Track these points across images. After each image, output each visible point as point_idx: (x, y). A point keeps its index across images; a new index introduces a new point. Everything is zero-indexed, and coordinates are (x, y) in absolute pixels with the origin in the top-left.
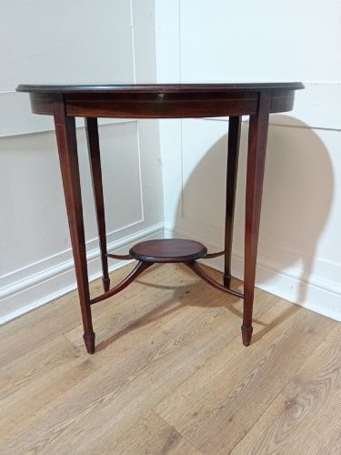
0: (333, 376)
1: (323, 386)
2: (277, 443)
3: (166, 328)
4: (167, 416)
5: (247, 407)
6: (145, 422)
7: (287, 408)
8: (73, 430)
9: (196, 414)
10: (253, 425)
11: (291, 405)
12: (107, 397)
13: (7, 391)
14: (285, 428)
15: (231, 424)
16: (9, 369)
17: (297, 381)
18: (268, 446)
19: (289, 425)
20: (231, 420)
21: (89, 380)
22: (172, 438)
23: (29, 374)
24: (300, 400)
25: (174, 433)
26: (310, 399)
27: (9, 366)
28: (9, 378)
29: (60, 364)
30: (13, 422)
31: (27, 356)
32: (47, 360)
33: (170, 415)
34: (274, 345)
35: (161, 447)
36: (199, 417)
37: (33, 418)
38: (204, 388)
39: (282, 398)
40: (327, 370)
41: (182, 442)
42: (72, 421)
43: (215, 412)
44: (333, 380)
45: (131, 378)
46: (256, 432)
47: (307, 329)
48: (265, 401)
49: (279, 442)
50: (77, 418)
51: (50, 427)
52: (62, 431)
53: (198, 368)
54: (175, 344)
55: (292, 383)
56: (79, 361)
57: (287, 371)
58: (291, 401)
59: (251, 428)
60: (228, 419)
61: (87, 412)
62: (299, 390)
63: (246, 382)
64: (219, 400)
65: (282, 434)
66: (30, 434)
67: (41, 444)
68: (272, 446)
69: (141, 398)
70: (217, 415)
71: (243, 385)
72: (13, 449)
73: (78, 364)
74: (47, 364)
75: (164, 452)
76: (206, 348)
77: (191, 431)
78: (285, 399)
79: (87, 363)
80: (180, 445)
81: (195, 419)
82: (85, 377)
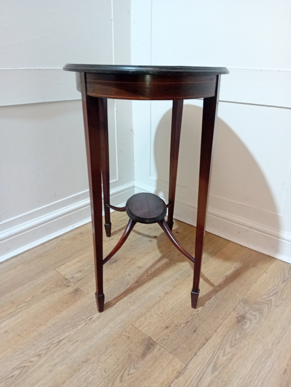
0: (273, 298)
1: (265, 305)
2: (231, 347)
3: (139, 264)
5: (208, 322)
6: (127, 334)
7: (239, 321)
8: (69, 341)
9: (167, 327)
10: (213, 334)
11: (241, 319)
12: (95, 316)
13: (11, 313)
14: (238, 336)
15: (195, 335)
16: (12, 296)
17: (245, 302)
18: (225, 349)
19: (240, 334)
20: (195, 331)
21: (79, 303)
22: (149, 345)
23: (29, 299)
24: (248, 316)
25: (151, 341)
26: (256, 316)
27: (11, 293)
28: (13, 303)
29: (54, 292)
30: (19, 335)
31: (26, 285)
32: (44, 288)
33: (146, 328)
35: (141, 352)
36: (170, 329)
37: (35, 332)
38: (172, 308)
39: (234, 315)
40: (269, 294)
41: (158, 347)
42: (68, 334)
43: (182, 326)
44: (273, 300)
45: (114, 301)
46: (215, 339)
47: (251, 264)
48: (221, 317)
49: (234, 346)
50: (72, 332)
51: (50, 339)
52: (60, 342)
53: (167, 293)
54: (147, 276)
55: (242, 304)
56: (70, 289)
57: (237, 295)
58: (241, 317)
59: (211, 337)
60: (193, 330)
61: (80, 327)
62: (247, 309)
64: (184, 317)
65: (236, 340)
66: (34, 345)
67: (44, 352)
68: (228, 349)
69: (122, 317)
70: (184, 328)
72: (21, 356)
73: (69, 291)
74: (43, 292)
75: (144, 355)
76: (172, 279)
77: (164, 339)
78: (236, 315)
79: (77, 291)
80: (156, 350)
81: (167, 331)
82: (76, 301)
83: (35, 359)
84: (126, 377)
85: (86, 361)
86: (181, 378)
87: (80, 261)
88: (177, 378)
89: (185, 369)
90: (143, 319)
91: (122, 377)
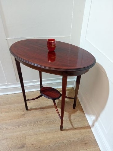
3: (48, 116)
6: (22, 138)
8: (9, 130)
9: (32, 145)
12: (20, 126)
13: (6, 112)
21: (21, 119)
22: (23, 146)
23: (13, 110)
27: (11, 105)
28: (9, 109)
29: (19, 111)
32: (18, 108)
33: (27, 140)
34: (70, 140)
38: (40, 140)
41: (24, 149)
42: (10, 127)
43: (37, 147)
45: (29, 125)
47: (85, 142)
51: (6, 126)
52: (7, 128)
53: (44, 133)
54: (46, 122)
61: (14, 127)
63: (51, 145)
64: (40, 145)
67: (2, 128)
69: (26, 132)
70: (36, 149)
71: (50, 146)
73: (23, 114)
74: (18, 109)
75: (19, 148)
76: (51, 129)
77: (28, 148)
79: (24, 114)
82: (21, 118)
85: (7, 139)
87: (34, 104)
90: (30, 137)
91: (9, 150)
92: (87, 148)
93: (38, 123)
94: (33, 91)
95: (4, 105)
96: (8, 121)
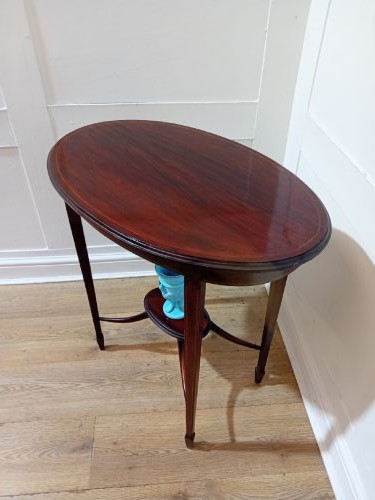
4: (100, 429)
6: (84, 422)
7: (176, 497)
8: (47, 392)
9: (115, 444)
10: (140, 486)
12: (83, 385)
15: (127, 471)
17: (210, 485)
20: (130, 468)
21: (86, 363)
22: (86, 446)
23: (62, 332)
25: (90, 444)
29: (81, 338)
30: (27, 360)
31: (72, 317)
32: (79, 328)
35: (75, 446)
36: (115, 447)
38: (141, 430)
39: (182, 487)
41: (89, 454)
42: (52, 385)
43: (128, 453)
48: (168, 477)
50: (56, 386)
51: (39, 380)
52: (42, 387)
53: (155, 411)
54: (161, 378)
55: (204, 484)
58: (184, 495)
59: (135, 486)
60: (130, 466)
61: (64, 386)
62: (201, 493)
63: (173, 452)
66: (27, 376)
67: (27, 387)
69: (98, 402)
70: (126, 456)
71: (168, 452)
72: (15, 379)
74: (76, 332)
75: (74, 451)
77: (101, 452)
78: (182, 489)
80: (84, 455)
81: (111, 447)
82: (85, 359)
83: (17, 388)
84: (45, 456)
85: (38, 419)
86: (72, 495)
88: (71, 491)
89: (84, 491)
90: (108, 418)
91: (43, 453)
92: (284, 470)
93: (138, 379)
94: (131, 278)
95: (37, 316)
96: (44, 366)
